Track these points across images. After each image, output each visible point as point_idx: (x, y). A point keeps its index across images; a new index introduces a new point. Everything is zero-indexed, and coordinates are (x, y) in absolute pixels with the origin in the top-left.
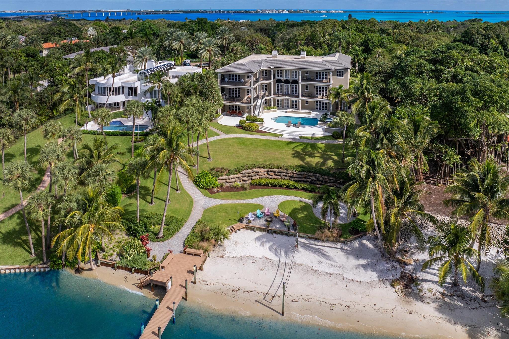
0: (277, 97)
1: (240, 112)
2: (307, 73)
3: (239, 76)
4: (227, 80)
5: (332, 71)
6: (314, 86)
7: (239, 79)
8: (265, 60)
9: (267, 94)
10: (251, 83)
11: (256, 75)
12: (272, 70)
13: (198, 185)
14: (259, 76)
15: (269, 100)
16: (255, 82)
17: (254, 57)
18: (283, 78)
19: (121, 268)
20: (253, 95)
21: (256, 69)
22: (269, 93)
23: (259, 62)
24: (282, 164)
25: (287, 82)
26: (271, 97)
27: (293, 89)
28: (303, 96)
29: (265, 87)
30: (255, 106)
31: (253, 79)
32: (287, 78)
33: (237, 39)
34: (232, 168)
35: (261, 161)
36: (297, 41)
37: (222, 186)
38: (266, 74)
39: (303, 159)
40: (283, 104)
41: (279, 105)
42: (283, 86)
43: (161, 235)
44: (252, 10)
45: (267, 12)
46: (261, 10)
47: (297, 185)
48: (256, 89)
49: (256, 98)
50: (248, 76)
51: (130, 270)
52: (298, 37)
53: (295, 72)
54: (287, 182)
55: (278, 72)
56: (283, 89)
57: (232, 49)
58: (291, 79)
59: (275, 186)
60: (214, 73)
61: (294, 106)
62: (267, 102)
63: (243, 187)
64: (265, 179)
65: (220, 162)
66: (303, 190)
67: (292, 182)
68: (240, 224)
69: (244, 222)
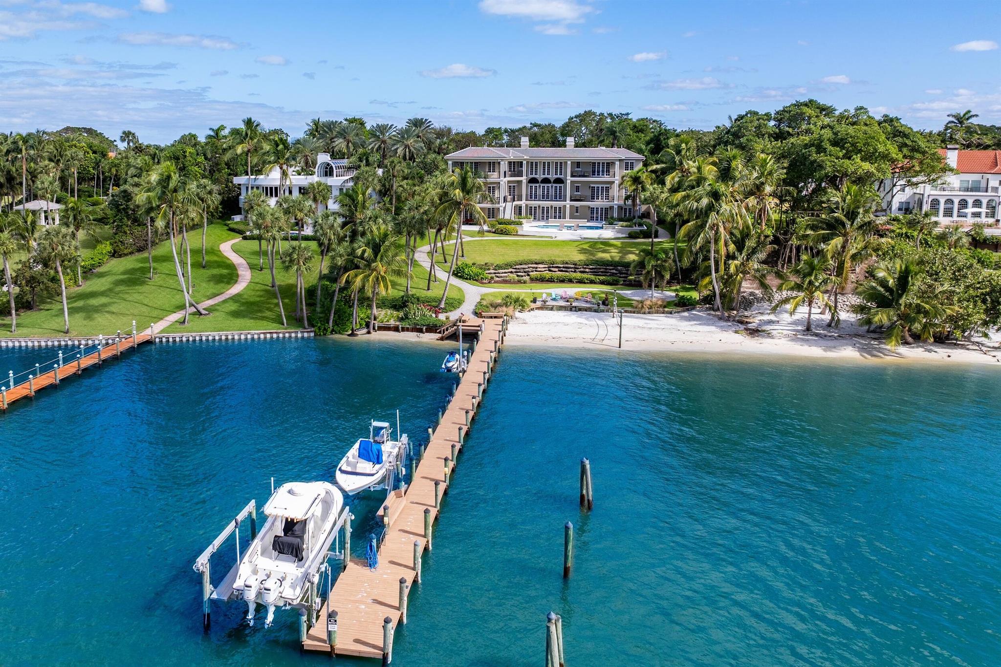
0: (527, 203)
2: (579, 165)
5: (620, 160)
6: (589, 184)
8: (513, 149)
9: (516, 198)
12: (524, 162)
13: (461, 278)
15: (521, 205)
18: (540, 176)
19: (408, 330)
21: (505, 156)
22: (520, 198)
24: (566, 259)
25: (546, 181)
26: (523, 203)
27: (556, 191)
28: (571, 200)
29: (512, 189)
30: (504, 209)
32: (546, 176)
34: (500, 263)
35: (536, 257)
37: (493, 278)
38: (515, 167)
39: (592, 254)
40: (539, 213)
41: (532, 215)
42: (540, 189)
47: (593, 277)
49: (505, 200)
50: (491, 167)
51: (420, 331)
53: (559, 166)
54: (578, 275)
55: (532, 165)
56: (540, 192)
58: (552, 176)
59: (562, 280)
63: (519, 282)
64: (547, 274)
65: (481, 260)
66: (602, 283)
67: (585, 276)
68: (533, 305)
69: (539, 304)
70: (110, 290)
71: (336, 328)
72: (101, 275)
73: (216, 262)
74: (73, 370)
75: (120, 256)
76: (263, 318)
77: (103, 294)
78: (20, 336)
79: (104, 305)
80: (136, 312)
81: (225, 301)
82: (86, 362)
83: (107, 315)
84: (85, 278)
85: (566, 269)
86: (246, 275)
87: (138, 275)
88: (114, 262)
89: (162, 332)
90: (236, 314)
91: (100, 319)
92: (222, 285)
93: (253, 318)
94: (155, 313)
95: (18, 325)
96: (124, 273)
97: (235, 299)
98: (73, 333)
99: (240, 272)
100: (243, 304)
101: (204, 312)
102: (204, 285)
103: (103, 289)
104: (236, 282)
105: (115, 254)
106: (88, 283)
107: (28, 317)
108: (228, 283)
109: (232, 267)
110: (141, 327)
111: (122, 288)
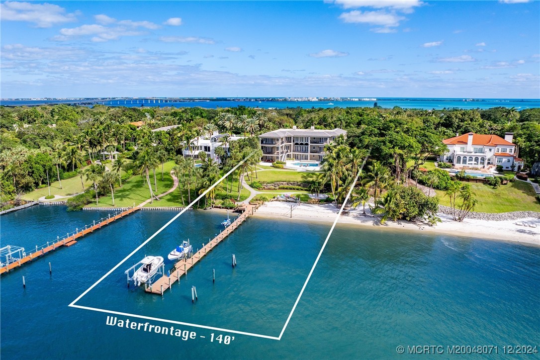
0: (294, 153)
1: (272, 161)
2: (314, 138)
3: (272, 139)
4: (264, 142)
5: (330, 137)
6: (318, 146)
7: (272, 142)
8: (288, 131)
9: (289, 151)
10: (279, 144)
11: (282, 139)
12: (292, 137)
13: (252, 187)
14: (284, 140)
15: (290, 154)
16: (282, 143)
17: (281, 130)
18: (299, 142)
19: (224, 208)
20: (280, 151)
21: (282, 136)
22: (291, 151)
23: (285, 132)
24: (295, 180)
25: (302, 144)
26: (292, 153)
27: (305, 148)
28: (311, 152)
29: (288, 147)
30: (282, 157)
31: (280, 141)
32: (302, 142)
33: (270, 120)
34: (269, 181)
35: (284, 179)
36: (312, 121)
37: (264, 188)
38: (288, 139)
39: (306, 179)
40: (299, 157)
41: (296, 158)
42: (299, 147)
43: (238, 199)
44: (280, 98)
45: (296, 100)
46: (290, 98)
47: (302, 188)
48: (282, 147)
49: (282, 153)
50: (278, 140)
51: (228, 209)
52: (313, 119)
53: (307, 138)
54: (297, 187)
55: (296, 138)
56: (299, 149)
57: (267, 126)
58: (304, 142)
59: (291, 189)
60: (257, 138)
61: (306, 158)
62: (288, 156)
63: (274, 189)
64: (286, 186)
65: (262, 180)
66: (306, 190)
67: (300, 187)
68: (273, 199)
69: (276, 199)
70: (130, 189)
71: (200, 207)
72: (128, 182)
73: (168, 179)
74: (113, 220)
75: (136, 175)
76: (177, 202)
77: (127, 190)
78: (99, 206)
79: (127, 195)
80: (137, 198)
81: (166, 195)
82: (117, 217)
83: (128, 199)
84: (123, 184)
85: (294, 184)
86: (176, 184)
87: (140, 183)
88: (134, 177)
89: (143, 206)
90: (169, 200)
91: (125, 200)
92: (167, 188)
93: (174, 202)
94: (143, 199)
95: (99, 202)
96: (135, 182)
97: (170, 194)
98: (116, 206)
99: (174, 183)
100: (173, 196)
101: (158, 199)
102: (161, 188)
103: (128, 188)
104: (172, 187)
105: (134, 174)
106: (124, 186)
107: (103, 199)
108: (170, 188)
109: (172, 181)
110: (137, 204)
111: (134, 188)
